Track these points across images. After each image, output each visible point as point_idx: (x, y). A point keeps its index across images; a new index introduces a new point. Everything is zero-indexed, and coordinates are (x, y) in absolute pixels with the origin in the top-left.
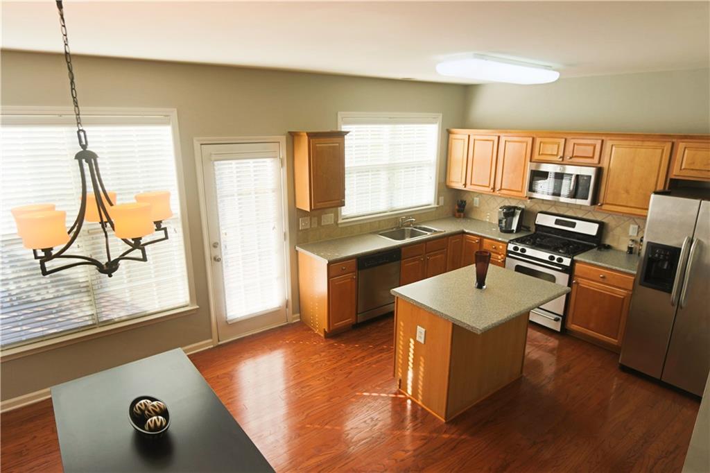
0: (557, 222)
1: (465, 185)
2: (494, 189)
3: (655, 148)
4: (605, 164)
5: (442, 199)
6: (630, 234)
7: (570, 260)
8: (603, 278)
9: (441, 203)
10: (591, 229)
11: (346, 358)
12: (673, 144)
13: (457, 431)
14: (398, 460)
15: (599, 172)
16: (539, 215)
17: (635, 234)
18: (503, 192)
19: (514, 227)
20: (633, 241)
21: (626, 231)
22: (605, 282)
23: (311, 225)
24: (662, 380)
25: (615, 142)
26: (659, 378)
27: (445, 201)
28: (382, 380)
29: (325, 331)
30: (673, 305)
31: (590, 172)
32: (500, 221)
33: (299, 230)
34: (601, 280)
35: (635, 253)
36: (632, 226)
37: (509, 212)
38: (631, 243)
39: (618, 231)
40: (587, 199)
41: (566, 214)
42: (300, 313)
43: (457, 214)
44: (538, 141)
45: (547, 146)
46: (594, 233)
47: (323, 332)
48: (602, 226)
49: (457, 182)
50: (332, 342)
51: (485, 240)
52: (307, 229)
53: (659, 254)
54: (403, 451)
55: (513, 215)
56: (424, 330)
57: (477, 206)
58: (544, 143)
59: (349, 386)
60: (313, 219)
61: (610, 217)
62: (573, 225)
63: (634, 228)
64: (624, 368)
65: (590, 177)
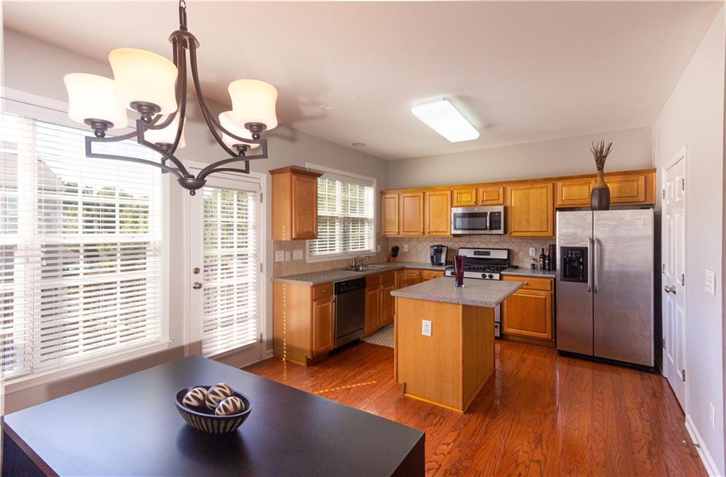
0: (475, 253)
1: (399, 233)
2: (424, 233)
3: (542, 188)
4: (508, 204)
5: (379, 246)
6: (531, 254)
7: (498, 275)
8: (527, 284)
9: (379, 250)
10: (503, 255)
11: (337, 378)
12: (553, 184)
13: (478, 418)
14: (446, 453)
15: (506, 209)
16: (460, 250)
17: (534, 255)
18: (431, 234)
19: (443, 260)
20: (534, 259)
21: (527, 253)
22: (529, 287)
23: (285, 258)
24: (595, 355)
25: (514, 188)
26: (592, 355)
27: (381, 249)
28: (383, 390)
29: (308, 359)
30: (589, 291)
31: (500, 209)
32: (432, 257)
33: (275, 263)
34: (525, 287)
35: (537, 269)
36: (530, 249)
37: (438, 250)
38: (532, 261)
39: (521, 255)
40: (500, 229)
41: (480, 247)
42: (273, 348)
43: (392, 259)
44: (455, 192)
45: (464, 195)
46: (506, 257)
47: (304, 360)
48: (509, 252)
49: (392, 231)
50: (315, 368)
51: (425, 271)
52: (281, 262)
53: (572, 254)
54: (444, 444)
55: (441, 252)
56: (430, 322)
57: (407, 251)
58: (461, 193)
59: (355, 400)
60: (286, 252)
61: (514, 245)
62: (488, 254)
63: (532, 250)
64: (563, 354)
65: (500, 213)
